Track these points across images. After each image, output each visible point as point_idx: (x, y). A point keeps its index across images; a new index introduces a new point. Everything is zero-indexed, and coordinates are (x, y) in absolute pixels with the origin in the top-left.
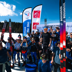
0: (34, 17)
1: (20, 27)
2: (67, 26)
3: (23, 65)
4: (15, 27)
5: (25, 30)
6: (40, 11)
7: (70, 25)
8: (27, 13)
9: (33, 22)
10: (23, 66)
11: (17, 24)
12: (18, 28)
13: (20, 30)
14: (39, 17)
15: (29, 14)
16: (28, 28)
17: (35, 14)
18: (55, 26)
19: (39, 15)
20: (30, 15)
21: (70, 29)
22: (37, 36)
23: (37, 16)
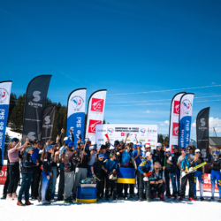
0: (92, 109)
6: (103, 100)
9: (89, 118)
15: (82, 101)
16: (79, 129)
17: (95, 104)
18: (130, 128)
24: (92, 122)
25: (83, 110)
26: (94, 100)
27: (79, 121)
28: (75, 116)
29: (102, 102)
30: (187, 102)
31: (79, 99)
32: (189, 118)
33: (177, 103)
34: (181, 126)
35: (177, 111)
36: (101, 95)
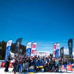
2: (47, 53)
5: (27, 54)
8: (29, 45)
17: (33, 46)
20: (30, 46)
24: (32, 51)
25: (30, 47)
26: (33, 45)
27: (29, 51)
28: (28, 49)
29: (35, 45)
30: (58, 46)
32: (58, 50)
33: (55, 46)
34: (56, 52)
35: (55, 48)
36: (35, 44)
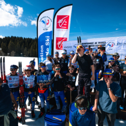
1: (32, 47)
2: (118, 44)
3: (41, 114)
4: (23, 46)
5: (42, 51)
6: (69, 16)
7: (123, 42)
10: (40, 116)
11: (26, 41)
12: (29, 47)
13: (32, 51)
14: (67, 28)
15: (50, 21)
16: (48, 47)
18: (96, 43)
19: (67, 24)
21: (122, 48)
22: (64, 61)
23: (63, 26)
27: (48, 40)
31: (47, 19)
